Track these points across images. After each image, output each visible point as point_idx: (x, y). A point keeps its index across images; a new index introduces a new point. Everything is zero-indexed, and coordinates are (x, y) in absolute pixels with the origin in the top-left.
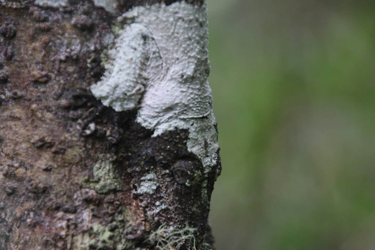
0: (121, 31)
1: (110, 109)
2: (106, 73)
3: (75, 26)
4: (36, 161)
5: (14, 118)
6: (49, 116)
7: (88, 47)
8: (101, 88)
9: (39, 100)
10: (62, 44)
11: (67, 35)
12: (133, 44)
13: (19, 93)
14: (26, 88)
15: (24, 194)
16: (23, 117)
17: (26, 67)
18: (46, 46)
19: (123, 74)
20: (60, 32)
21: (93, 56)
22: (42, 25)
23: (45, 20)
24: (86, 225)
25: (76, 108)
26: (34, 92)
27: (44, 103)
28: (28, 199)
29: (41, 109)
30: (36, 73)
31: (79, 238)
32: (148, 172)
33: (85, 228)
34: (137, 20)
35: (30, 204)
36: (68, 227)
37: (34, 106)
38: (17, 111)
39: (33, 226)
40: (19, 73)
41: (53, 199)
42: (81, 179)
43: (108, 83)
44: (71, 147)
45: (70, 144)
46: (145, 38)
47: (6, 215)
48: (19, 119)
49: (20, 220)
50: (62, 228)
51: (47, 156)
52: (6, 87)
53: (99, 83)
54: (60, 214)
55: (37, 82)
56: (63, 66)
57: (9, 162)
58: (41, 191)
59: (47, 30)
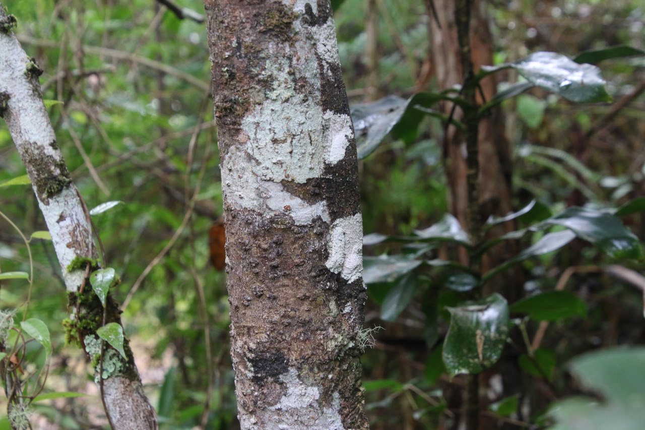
0: (332, 232)
1: (333, 273)
2: (330, 255)
3: (316, 234)
4: (301, 306)
5: (284, 286)
6: (306, 282)
7: (322, 243)
8: (330, 263)
9: (299, 275)
10: (310, 244)
11: (312, 239)
12: (340, 238)
13: (287, 273)
14: (291, 269)
15: (296, 325)
16: (290, 284)
17: (291, 258)
18: (302, 246)
19: (338, 254)
20: (309, 237)
21: (324, 247)
22: (299, 235)
23: (301, 232)
24: (331, 335)
25: (319, 276)
26: (296, 271)
27: (303, 276)
28: (299, 327)
29: (301, 279)
30: (297, 260)
31: (329, 342)
32: (348, 302)
33: (331, 337)
34: (338, 225)
35: (301, 330)
36: (324, 338)
37: (297, 278)
38: (286, 282)
39: (304, 341)
40: (286, 262)
41: (314, 326)
42: (325, 312)
43: (332, 260)
44: (318, 297)
45: (318, 295)
46: (344, 234)
47: (286, 337)
48: (288, 286)
49: (296, 339)
50: (321, 339)
51: (307, 303)
52: (278, 270)
53: (328, 261)
54: (319, 332)
55: (298, 266)
56: (311, 255)
57: (284, 309)
58: (307, 322)
59: (302, 237)
